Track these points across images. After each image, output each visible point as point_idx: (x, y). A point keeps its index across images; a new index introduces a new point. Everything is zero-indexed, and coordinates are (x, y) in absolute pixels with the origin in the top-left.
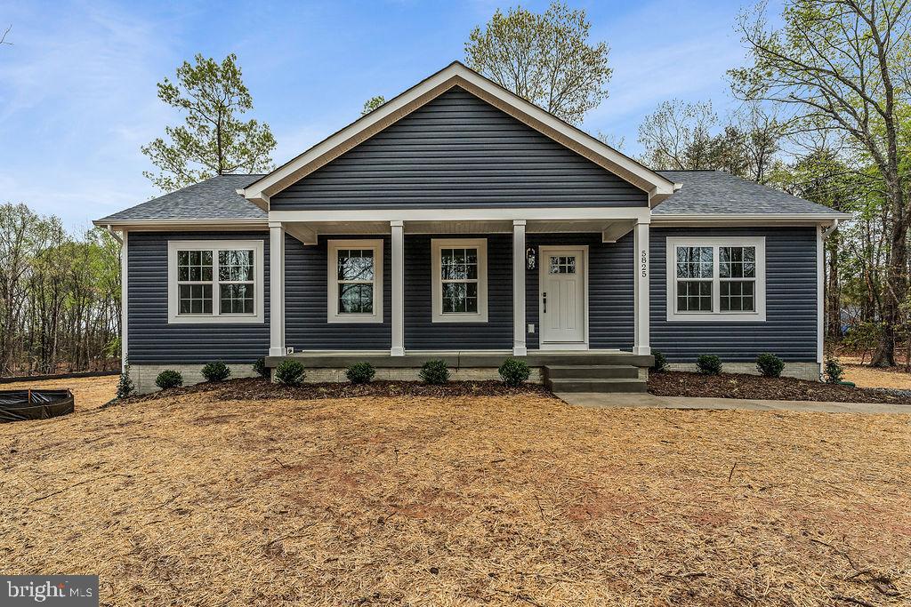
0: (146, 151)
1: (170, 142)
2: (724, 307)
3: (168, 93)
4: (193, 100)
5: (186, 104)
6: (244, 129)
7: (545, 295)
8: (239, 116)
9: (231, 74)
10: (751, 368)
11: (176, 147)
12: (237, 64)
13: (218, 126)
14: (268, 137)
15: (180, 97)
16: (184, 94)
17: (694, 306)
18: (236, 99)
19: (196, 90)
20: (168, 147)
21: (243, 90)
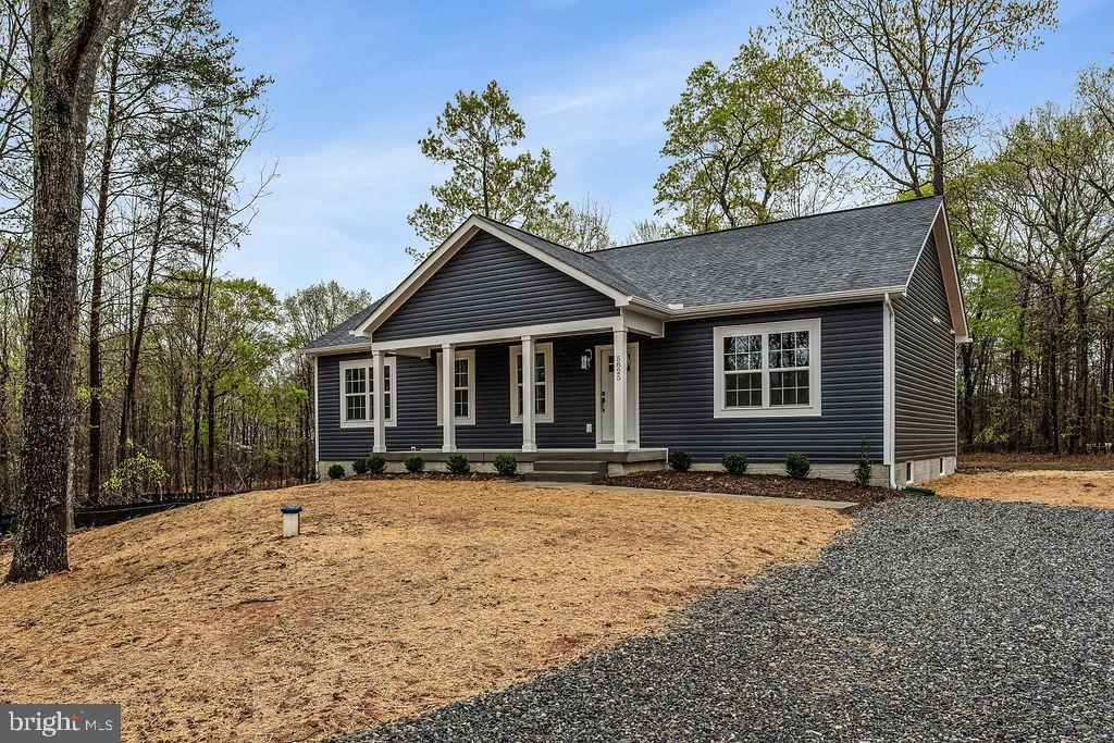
0: (412, 221)
1: (436, 205)
2: (775, 400)
3: (430, 147)
4: (455, 148)
5: (450, 154)
6: (516, 166)
7: (603, 394)
8: (509, 153)
9: (496, 102)
10: (780, 469)
11: (442, 206)
12: (502, 86)
13: (483, 172)
14: (545, 170)
15: (444, 147)
16: (448, 144)
17: (744, 401)
18: (505, 131)
19: (462, 134)
20: (434, 210)
21: (513, 117)
